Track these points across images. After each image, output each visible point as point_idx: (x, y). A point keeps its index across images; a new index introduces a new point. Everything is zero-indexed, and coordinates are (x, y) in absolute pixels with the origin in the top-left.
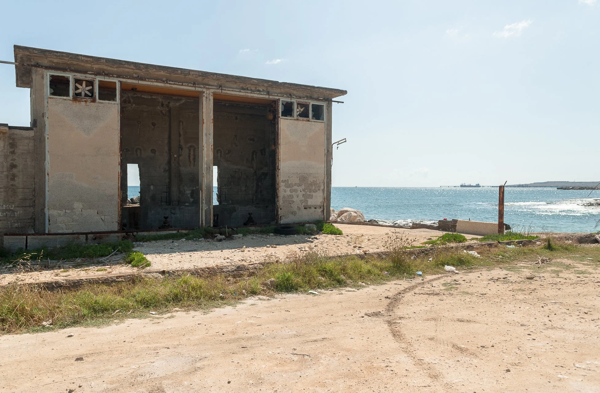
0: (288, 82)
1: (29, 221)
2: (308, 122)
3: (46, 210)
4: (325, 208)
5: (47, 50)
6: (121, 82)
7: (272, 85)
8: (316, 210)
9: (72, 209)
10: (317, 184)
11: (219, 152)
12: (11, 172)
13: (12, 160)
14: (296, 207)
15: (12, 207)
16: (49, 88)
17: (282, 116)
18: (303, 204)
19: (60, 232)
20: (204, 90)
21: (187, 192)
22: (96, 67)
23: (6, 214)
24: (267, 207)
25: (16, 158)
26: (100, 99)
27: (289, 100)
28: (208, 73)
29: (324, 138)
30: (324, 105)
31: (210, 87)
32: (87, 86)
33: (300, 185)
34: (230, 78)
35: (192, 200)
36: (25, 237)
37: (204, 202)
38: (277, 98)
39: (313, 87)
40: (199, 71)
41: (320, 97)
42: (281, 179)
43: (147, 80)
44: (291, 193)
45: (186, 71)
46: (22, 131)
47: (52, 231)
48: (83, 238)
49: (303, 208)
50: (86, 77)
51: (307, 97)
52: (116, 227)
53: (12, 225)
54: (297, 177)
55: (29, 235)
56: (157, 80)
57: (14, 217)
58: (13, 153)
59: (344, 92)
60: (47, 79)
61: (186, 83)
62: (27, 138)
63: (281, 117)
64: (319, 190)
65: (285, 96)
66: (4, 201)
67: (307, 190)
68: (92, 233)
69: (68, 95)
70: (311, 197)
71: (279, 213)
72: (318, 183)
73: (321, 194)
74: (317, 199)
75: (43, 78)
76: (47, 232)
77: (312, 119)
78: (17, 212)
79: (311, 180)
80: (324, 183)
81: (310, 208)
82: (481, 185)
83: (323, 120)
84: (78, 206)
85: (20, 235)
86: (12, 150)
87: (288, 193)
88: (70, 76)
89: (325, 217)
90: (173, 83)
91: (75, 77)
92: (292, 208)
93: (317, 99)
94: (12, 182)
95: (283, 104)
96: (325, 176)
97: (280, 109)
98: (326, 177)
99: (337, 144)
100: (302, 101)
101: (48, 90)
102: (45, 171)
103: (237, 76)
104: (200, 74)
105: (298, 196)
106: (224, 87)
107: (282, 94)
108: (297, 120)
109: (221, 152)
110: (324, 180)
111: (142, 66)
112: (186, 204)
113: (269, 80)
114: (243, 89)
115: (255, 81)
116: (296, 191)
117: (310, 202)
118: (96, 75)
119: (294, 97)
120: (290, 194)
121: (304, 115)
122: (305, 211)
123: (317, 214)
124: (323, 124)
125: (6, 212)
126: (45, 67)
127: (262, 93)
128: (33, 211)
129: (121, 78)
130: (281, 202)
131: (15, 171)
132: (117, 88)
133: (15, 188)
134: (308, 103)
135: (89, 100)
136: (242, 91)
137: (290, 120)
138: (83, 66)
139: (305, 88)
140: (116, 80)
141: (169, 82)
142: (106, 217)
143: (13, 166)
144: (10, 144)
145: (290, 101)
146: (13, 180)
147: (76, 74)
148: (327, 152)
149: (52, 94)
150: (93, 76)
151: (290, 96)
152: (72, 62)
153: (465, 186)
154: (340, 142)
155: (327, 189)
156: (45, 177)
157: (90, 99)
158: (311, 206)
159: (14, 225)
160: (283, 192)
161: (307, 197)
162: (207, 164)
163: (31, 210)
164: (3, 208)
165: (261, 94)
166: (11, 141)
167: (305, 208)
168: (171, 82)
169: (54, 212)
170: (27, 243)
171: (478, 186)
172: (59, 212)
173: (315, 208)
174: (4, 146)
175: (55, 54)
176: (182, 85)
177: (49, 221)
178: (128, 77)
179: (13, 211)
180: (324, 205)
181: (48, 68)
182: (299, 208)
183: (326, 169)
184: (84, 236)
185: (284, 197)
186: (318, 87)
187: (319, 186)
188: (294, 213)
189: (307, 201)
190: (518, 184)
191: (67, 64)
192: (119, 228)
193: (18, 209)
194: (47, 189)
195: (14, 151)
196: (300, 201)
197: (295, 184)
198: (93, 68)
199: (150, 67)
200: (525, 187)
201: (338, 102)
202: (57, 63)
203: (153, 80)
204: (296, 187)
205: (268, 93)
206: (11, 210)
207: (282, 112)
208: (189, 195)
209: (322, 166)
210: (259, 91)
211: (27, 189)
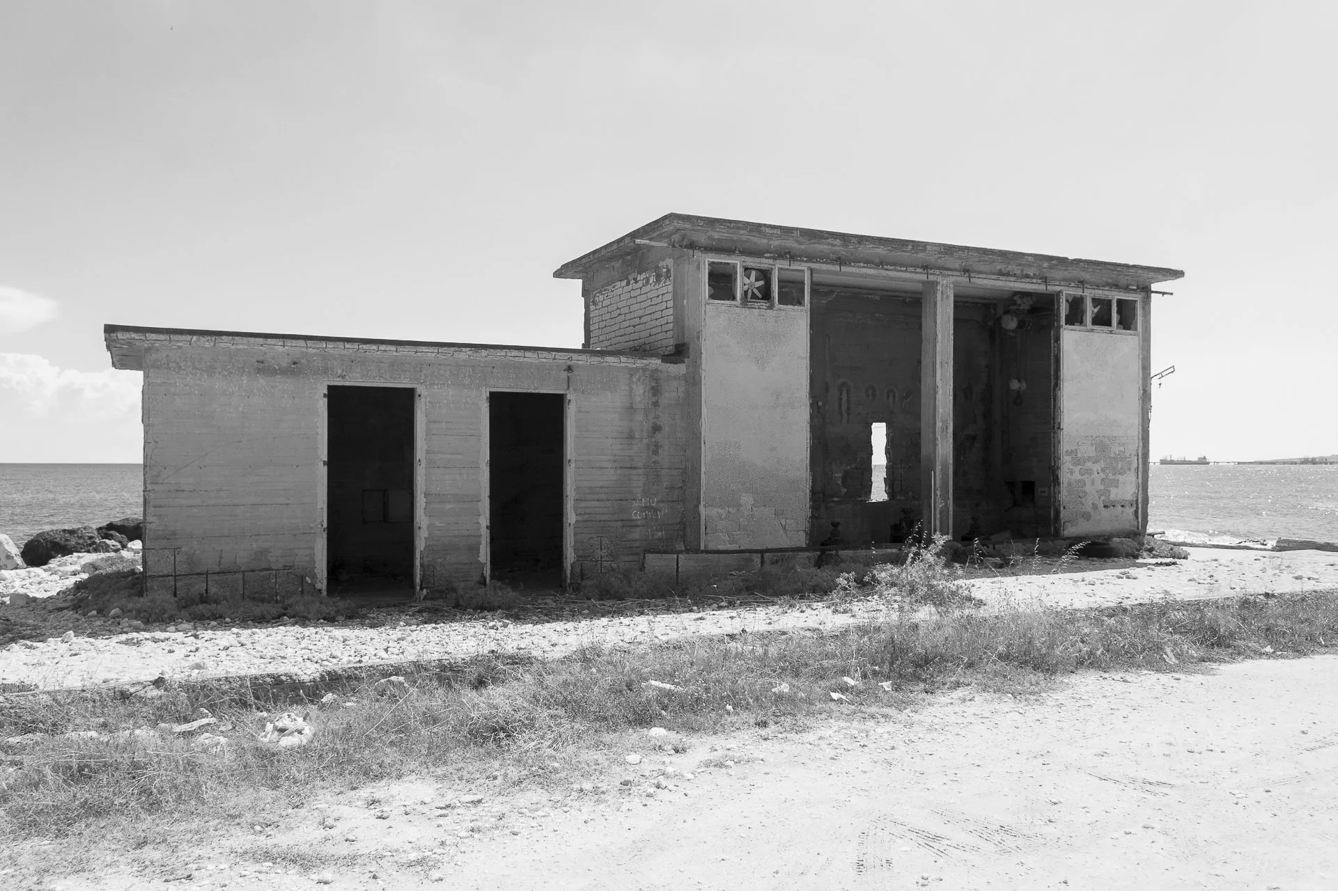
0: (1084, 259)
1: (677, 527)
2: (1111, 335)
3: (702, 508)
4: (1140, 506)
5: (718, 219)
6: (812, 270)
7: (1056, 265)
8: (1124, 509)
9: (738, 506)
10: (1126, 457)
11: (891, 395)
12: (653, 440)
13: (655, 418)
14: (1090, 504)
15: (653, 502)
16: (707, 285)
17: (1066, 324)
18: (1103, 498)
19: (721, 547)
20: (939, 279)
21: (836, 475)
22: (775, 243)
23: (646, 515)
24: (977, 505)
25: (660, 414)
26: (780, 302)
27: (1078, 292)
28: (954, 247)
29: (1136, 367)
30: (1136, 301)
31: (950, 273)
32: (757, 280)
33: (1096, 462)
34: (990, 255)
35: (844, 490)
36: (675, 556)
37: (938, 493)
38: (1058, 288)
39: (1127, 266)
40: (939, 245)
41: (1131, 285)
42: (1065, 450)
43: (853, 264)
44: (1082, 475)
45: (920, 244)
46: (669, 365)
47: (712, 546)
48: (757, 558)
49: (1102, 505)
50: (760, 263)
51: (1108, 284)
52: (801, 540)
53: (653, 535)
54: (1092, 445)
55: (681, 552)
56: (868, 262)
57: (657, 520)
58: (656, 404)
59: (1178, 274)
60: (705, 268)
61: (914, 267)
62: (676, 378)
63: (1064, 326)
64: (1129, 469)
65: (1073, 284)
66: (643, 490)
67: (1108, 471)
68: (768, 551)
69: (734, 298)
70: (1116, 484)
71: (1062, 516)
72: (1128, 455)
73: (1134, 479)
74: (1126, 489)
75: (698, 268)
76: (702, 548)
77: (1117, 328)
78: (661, 512)
79: (1116, 449)
80: (1138, 456)
81: (1113, 506)
82: (1209, 459)
83: (1136, 330)
84: (747, 499)
85: (665, 552)
86: (654, 399)
87: (1077, 476)
88: (737, 262)
89: (1140, 524)
90: (892, 268)
91: (744, 264)
92: (1083, 505)
93: (1127, 289)
94: (655, 458)
95: (1067, 301)
96: (1139, 442)
97: (1064, 310)
98: (1141, 444)
99: (1158, 377)
100: (1100, 294)
101: (705, 289)
102: (700, 437)
103: (1001, 251)
104: (942, 250)
105: (1093, 483)
106: (975, 272)
107: (1068, 281)
108: (1092, 330)
109: (894, 396)
110: (1137, 450)
111: (854, 240)
112: (835, 499)
113: (1053, 256)
114: (1001, 273)
115: (1030, 258)
116: (1089, 472)
117: (1115, 494)
118: (775, 259)
119: (1088, 286)
120: (1080, 477)
121: (1102, 320)
122: (1105, 513)
123: (1125, 518)
124: (1136, 338)
125: (645, 512)
126: (704, 248)
127: (1034, 281)
128: (683, 509)
129: (814, 262)
130: (1064, 495)
131: (658, 436)
132: (806, 282)
133: (658, 467)
134: (1110, 298)
135: (764, 304)
136: (1002, 278)
137: (1080, 331)
138: (755, 243)
139: (1112, 268)
140: (804, 266)
141: (885, 267)
142: (788, 521)
143: (656, 429)
144: (653, 388)
145: (1081, 294)
146: (656, 452)
147: (747, 259)
148: (1143, 394)
149: (712, 297)
150: (771, 261)
151: (1082, 283)
152: (749, 237)
153: (1172, 462)
154: (1164, 374)
155: (1143, 468)
156: (700, 448)
157: (766, 303)
158: (1115, 501)
159: (656, 534)
160: (1068, 473)
161: (1110, 483)
162: (942, 421)
163: (680, 507)
164: (641, 503)
165: (1033, 283)
166: (654, 384)
167: (1105, 506)
168: (889, 267)
169: (714, 512)
170: (678, 567)
171: (1203, 462)
172: (720, 511)
173: (1123, 506)
174: (644, 393)
175: (727, 224)
176: (906, 271)
177: (706, 528)
178: (824, 260)
179: (656, 510)
180: (1137, 500)
181: (708, 249)
182: (1095, 506)
183: (1141, 428)
184: (759, 555)
185: (1070, 484)
186: (1134, 266)
187: (1130, 463)
188: (1087, 516)
189: (1109, 491)
190: (1302, 456)
191: (733, 241)
192: (807, 542)
193: (662, 505)
194: (703, 470)
195: (657, 402)
196: (1097, 491)
197: (1089, 459)
198: (771, 246)
199: (866, 240)
200: (1321, 463)
201: (1164, 293)
202: (719, 240)
203: (862, 264)
204: (1089, 464)
205: (1045, 280)
206: (653, 508)
207: (1066, 316)
208: (839, 482)
209: (1136, 420)
210: (1027, 276)
211: (675, 469)
